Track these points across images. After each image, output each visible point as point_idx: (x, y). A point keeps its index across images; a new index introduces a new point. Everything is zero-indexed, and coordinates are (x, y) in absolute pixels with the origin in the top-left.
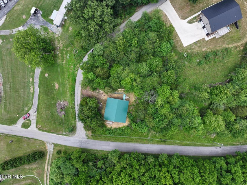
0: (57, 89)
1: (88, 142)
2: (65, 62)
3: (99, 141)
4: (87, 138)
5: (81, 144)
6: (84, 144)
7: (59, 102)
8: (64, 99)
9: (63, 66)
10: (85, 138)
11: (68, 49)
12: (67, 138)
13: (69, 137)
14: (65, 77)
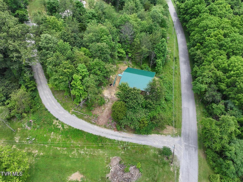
0: (82, 176)
1: (187, 136)
2: (37, 151)
3: (183, 120)
4: (180, 136)
5: (192, 147)
6: (190, 142)
7: (109, 175)
8: (107, 163)
9: (43, 156)
10: (180, 140)
11: (17, 141)
12: (183, 173)
13: (181, 167)
14: (65, 155)
